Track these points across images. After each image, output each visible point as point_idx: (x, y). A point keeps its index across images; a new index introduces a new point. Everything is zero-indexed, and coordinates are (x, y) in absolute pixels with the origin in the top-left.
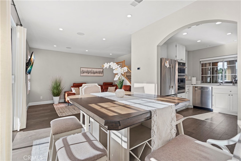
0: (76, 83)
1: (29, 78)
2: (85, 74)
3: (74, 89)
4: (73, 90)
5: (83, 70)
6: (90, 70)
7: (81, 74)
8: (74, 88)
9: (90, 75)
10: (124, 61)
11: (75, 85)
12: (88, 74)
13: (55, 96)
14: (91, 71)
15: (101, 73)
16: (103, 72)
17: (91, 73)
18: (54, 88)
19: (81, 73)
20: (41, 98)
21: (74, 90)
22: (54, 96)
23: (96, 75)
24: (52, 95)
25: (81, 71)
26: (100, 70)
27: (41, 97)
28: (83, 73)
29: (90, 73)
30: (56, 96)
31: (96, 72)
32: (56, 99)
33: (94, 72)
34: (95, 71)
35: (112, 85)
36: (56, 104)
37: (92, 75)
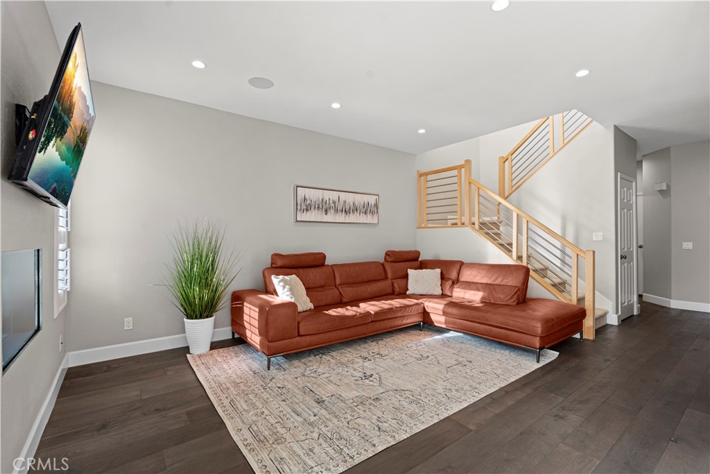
0: (284, 254)
1: (62, 230)
2: (313, 216)
3: (286, 282)
4: (279, 288)
5: (307, 197)
6: (333, 196)
7: (299, 213)
8: (281, 277)
9: (330, 217)
10: (468, 162)
11: (279, 263)
12: (326, 214)
13: (196, 318)
14: (334, 202)
15: (372, 213)
16: (376, 205)
17: (336, 211)
18: (187, 278)
19: (299, 208)
20: (128, 323)
21: (284, 287)
22: (189, 317)
23: (353, 218)
24: (179, 312)
25: (299, 202)
26: (366, 199)
27: (126, 319)
28: (307, 210)
29: (333, 211)
30: (201, 317)
31: (355, 209)
32: (201, 332)
33: (348, 208)
34: (351, 204)
35: (418, 263)
36: (200, 356)
37: (341, 218)
